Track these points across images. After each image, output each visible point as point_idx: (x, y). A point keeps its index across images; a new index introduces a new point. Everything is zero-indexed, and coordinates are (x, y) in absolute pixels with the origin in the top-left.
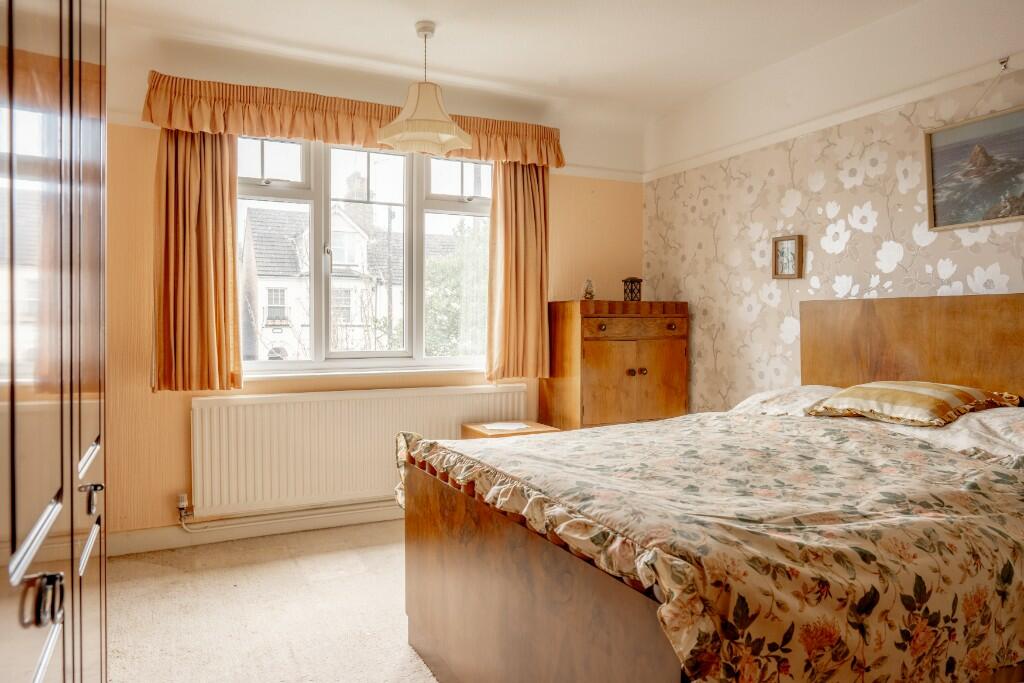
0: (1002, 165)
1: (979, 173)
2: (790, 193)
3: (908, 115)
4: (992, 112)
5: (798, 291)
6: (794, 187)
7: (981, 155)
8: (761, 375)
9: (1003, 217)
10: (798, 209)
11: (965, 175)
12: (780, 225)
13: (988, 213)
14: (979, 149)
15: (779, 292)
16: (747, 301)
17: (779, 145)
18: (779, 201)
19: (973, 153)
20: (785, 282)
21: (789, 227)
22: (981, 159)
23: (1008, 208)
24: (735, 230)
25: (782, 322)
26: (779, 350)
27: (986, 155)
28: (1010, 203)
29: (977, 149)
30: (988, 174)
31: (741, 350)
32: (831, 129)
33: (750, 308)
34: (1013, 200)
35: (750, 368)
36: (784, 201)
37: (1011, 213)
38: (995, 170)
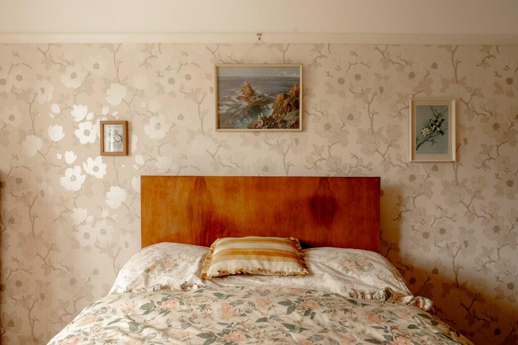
0: (259, 97)
1: (247, 99)
2: (114, 86)
3: (213, 51)
4: (265, 63)
5: (123, 166)
6: (119, 82)
7: (248, 88)
8: (87, 236)
9: (259, 128)
10: (123, 100)
11: (238, 98)
12: (105, 111)
13: (250, 125)
14: (247, 84)
15: (105, 166)
16: (69, 172)
17: (104, 45)
18: (105, 90)
19: (243, 86)
20: (111, 158)
21: (115, 114)
22: (248, 90)
23: (262, 123)
24: (56, 109)
25: (109, 190)
26: (105, 213)
27: (251, 89)
28: (264, 121)
29: (246, 84)
30: (251, 100)
31: (63, 215)
32: (153, 45)
33: (74, 178)
34: (265, 119)
35: (75, 229)
36: (109, 92)
37: (264, 126)
38: (256, 99)
